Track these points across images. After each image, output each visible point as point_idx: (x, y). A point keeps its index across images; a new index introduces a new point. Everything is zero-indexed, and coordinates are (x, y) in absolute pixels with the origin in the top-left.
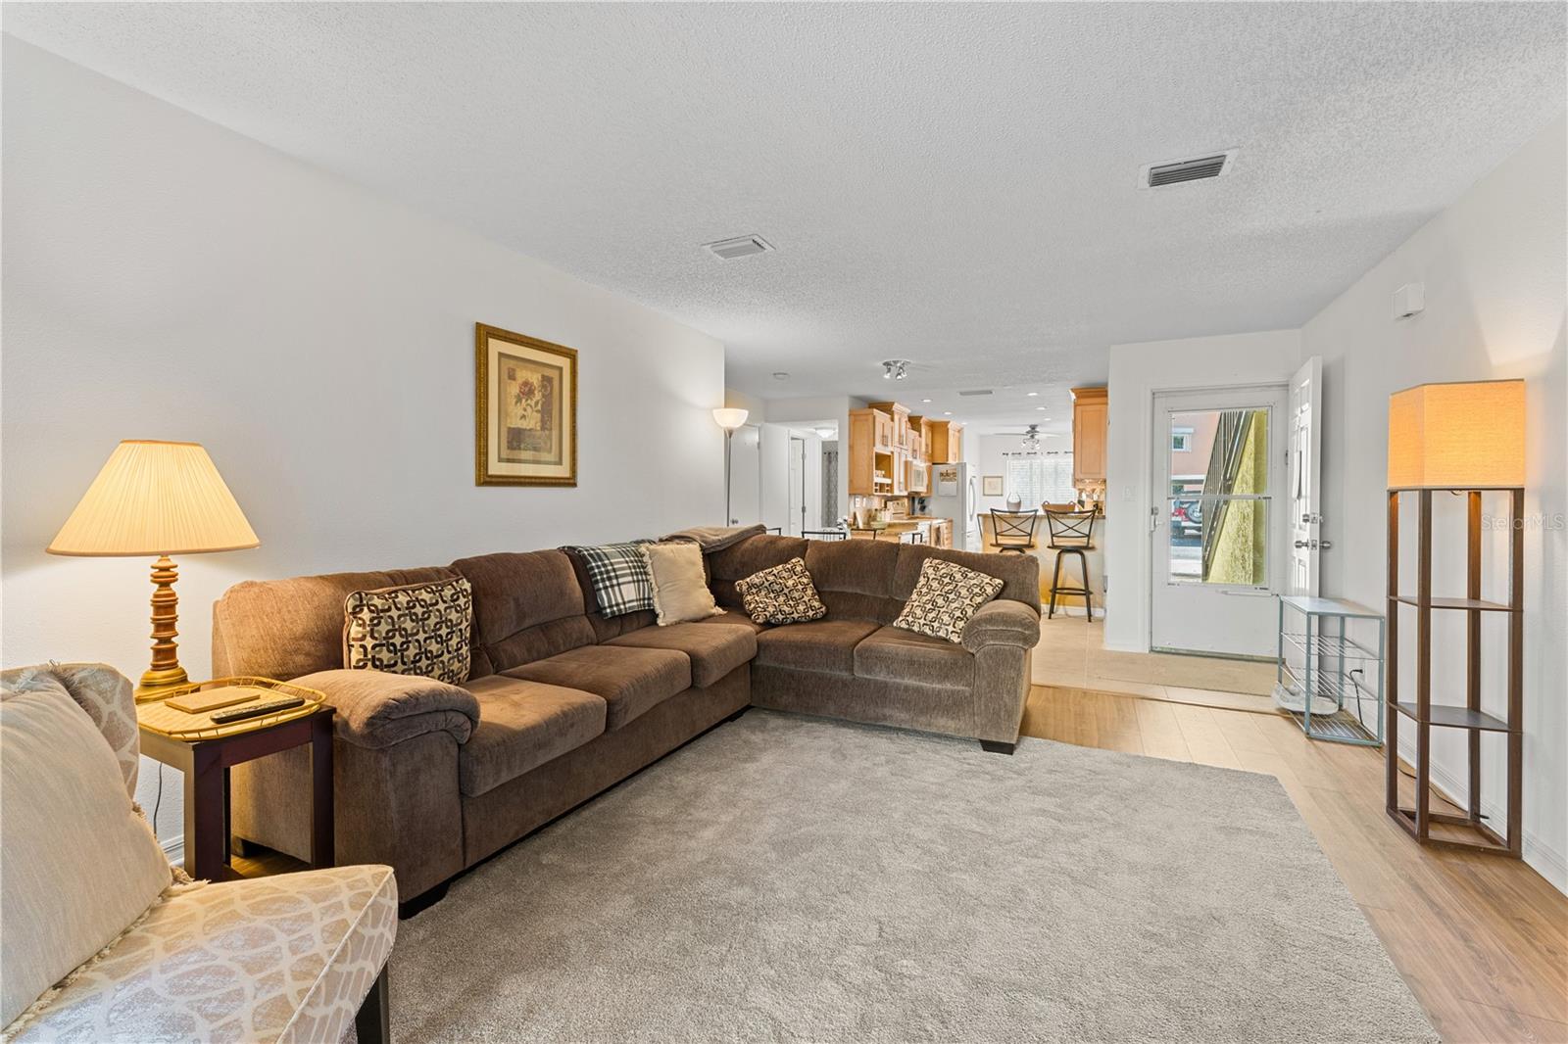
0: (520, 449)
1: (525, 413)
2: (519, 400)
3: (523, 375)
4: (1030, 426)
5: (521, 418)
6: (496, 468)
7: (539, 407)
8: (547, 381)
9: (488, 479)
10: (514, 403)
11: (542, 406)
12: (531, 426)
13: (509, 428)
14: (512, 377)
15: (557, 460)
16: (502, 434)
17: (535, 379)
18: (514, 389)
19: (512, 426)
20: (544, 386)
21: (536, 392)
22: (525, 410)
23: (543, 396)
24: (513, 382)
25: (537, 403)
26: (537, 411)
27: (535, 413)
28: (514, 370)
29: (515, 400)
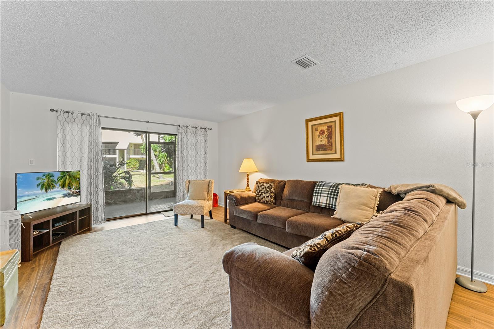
0: (320, 151)
1: (321, 140)
2: (319, 136)
3: (320, 129)
5: (320, 141)
6: (311, 157)
7: (327, 136)
8: (330, 127)
9: (309, 160)
10: (317, 137)
11: (328, 136)
12: (323, 143)
13: (316, 145)
14: (317, 130)
15: (335, 152)
16: (314, 147)
17: (325, 128)
18: (317, 133)
19: (317, 144)
20: (328, 130)
21: (325, 132)
22: (321, 139)
23: (328, 132)
24: (317, 132)
25: (326, 135)
26: (326, 138)
27: (325, 139)
28: (317, 128)
29: (318, 137)
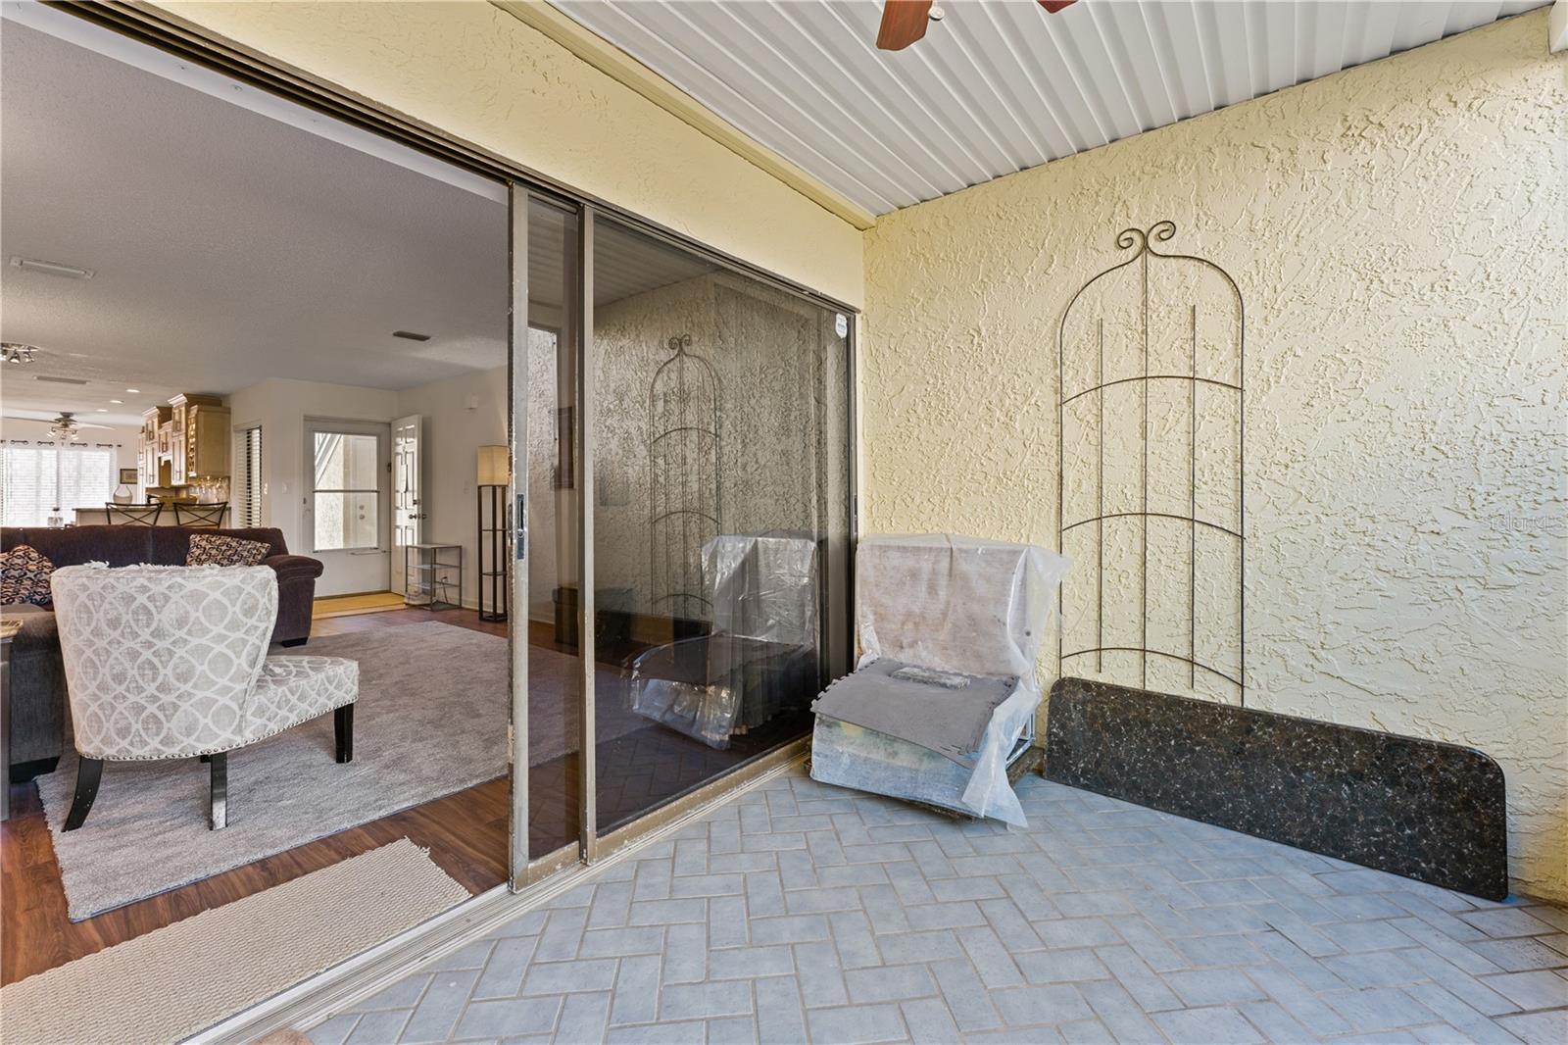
4: (62, 413)
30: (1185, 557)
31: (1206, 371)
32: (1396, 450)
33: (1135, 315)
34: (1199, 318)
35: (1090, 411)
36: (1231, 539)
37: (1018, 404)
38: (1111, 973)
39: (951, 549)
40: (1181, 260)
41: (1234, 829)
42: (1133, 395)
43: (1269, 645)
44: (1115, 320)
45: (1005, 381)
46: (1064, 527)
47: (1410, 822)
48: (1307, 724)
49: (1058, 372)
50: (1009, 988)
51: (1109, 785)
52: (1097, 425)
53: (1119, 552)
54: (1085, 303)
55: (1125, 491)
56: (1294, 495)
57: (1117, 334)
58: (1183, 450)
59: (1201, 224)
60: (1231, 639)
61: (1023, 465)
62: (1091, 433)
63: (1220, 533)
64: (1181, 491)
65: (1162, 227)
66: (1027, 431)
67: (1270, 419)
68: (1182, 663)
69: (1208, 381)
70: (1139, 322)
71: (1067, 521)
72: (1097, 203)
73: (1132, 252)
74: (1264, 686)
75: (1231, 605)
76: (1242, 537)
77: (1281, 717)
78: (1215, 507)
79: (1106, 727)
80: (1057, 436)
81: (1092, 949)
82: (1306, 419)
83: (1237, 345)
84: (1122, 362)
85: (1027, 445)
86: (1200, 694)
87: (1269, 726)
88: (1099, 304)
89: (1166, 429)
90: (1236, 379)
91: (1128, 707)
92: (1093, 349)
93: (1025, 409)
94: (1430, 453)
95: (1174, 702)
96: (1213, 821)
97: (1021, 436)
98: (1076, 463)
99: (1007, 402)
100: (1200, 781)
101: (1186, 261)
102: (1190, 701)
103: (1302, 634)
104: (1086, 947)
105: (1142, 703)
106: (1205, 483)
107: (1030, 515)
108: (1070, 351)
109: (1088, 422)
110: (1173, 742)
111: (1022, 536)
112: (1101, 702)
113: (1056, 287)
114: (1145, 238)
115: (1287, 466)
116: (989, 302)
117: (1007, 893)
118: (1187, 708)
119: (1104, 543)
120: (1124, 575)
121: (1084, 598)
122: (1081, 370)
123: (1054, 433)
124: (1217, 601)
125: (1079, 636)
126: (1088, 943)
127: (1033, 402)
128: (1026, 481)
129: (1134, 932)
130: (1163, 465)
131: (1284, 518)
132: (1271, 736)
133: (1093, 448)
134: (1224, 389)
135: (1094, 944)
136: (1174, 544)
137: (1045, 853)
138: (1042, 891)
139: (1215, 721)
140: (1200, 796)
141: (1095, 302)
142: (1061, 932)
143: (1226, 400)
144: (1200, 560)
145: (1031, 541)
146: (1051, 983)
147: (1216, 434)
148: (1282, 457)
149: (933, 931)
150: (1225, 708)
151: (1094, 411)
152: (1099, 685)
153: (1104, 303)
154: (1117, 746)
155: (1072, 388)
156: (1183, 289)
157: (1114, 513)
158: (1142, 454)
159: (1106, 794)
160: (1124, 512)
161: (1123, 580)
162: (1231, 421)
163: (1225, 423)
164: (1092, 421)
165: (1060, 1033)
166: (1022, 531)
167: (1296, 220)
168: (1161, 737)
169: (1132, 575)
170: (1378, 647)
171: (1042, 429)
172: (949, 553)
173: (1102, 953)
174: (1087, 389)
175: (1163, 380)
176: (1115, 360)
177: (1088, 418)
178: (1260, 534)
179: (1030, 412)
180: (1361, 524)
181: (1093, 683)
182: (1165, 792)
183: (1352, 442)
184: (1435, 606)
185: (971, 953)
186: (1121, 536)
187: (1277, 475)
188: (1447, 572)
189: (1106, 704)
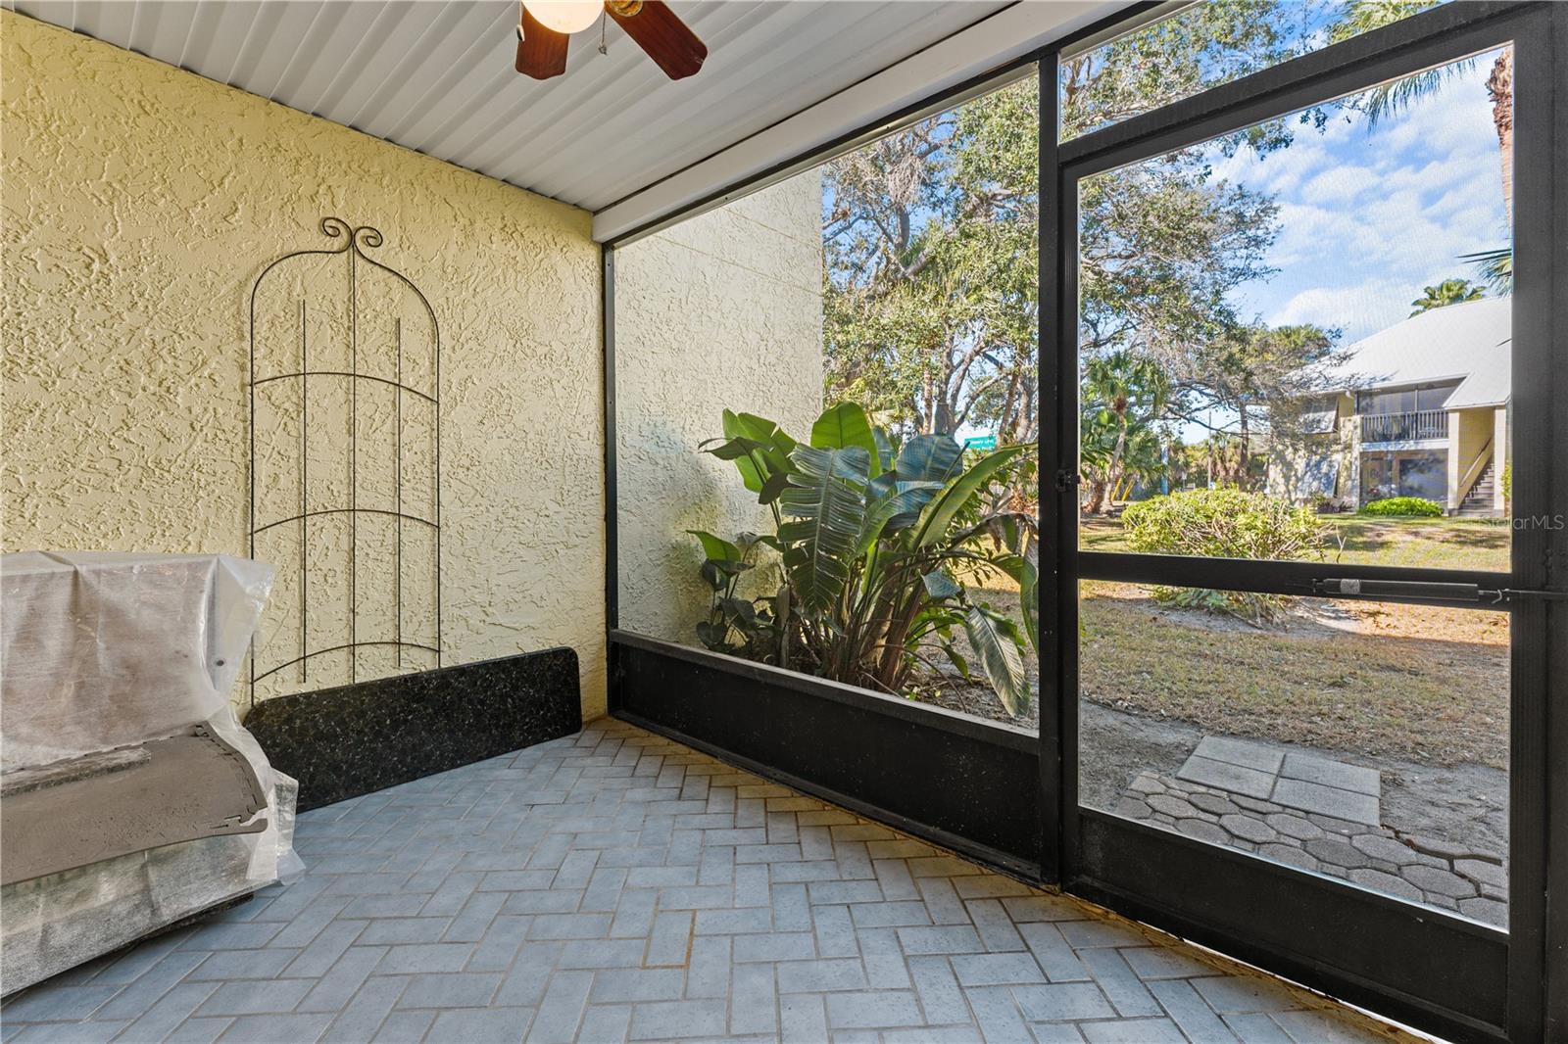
30: (391, 549)
31: (409, 381)
32: (528, 461)
33: (341, 309)
34: (403, 331)
35: (288, 398)
36: (428, 529)
37: (181, 372)
38: (505, 891)
39: (76, 573)
40: (386, 272)
41: (442, 770)
42: (339, 390)
43: (456, 611)
44: (318, 307)
45: (157, 338)
46: (255, 529)
47: (542, 707)
48: (485, 665)
49: (247, 346)
50: (472, 956)
51: (328, 793)
52: (298, 416)
53: (325, 551)
54: (282, 276)
55: (331, 487)
56: (473, 492)
57: (321, 323)
58: (388, 451)
59: (405, 246)
60: (428, 614)
61: (190, 453)
62: (290, 424)
63: (419, 524)
64: (387, 488)
65: (368, 232)
66: (197, 410)
67: (456, 430)
68: (388, 647)
69: (410, 390)
70: (345, 317)
71: (260, 521)
72: (296, 171)
73: (338, 243)
74: (453, 646)
75: (429, 585)
76: (438, 527)
77: (469, 666)
78: (416, 503)
79: (320, 736)
80: (245, 421)
81: (477, 891)
82: (480, 434)
83: (433, 364)
84: (327, 352)
85: (198, 428)
86: (406, 670)
87: (462, 675)
88: (299, 283)
89: (374, 428)
90: (432, 392)
91: (342, 706)
92: (292, 331)
93: (193, 381)
94: (545, 465)
95: (387, 684)
96: (426, 773)
97: (185, 414)
98: (270, 456)
99: (161, 367)
100: (414, 745)
101: (391, 274)
102: (400, 678)
103: (478, 598)
104: (472, 894)
105: (357, 696)
106: (408, 481)
107: (202, 517)
108: (262, 325)
109: (287, 410)
110: (388, 722)
111: (190, 544)
112: (312, 712)
113: (241, 243)
114: (352, 236)
115: (468, 469)
116: (123, 221)
117: (367, 919)
118: (399, 685)
119: (308, 543)
120: (331, 574)
121: (282, 606)
122: (277, 351)
123: (240, 417)
124: (418, 584)
125: (276, 650)
126: (469, 892)
127: (206, 374)
128: (195, 474)
129: (482, 863)
130: (370, 462)
131: (467, 509)
132: (463, 683)
133: (293, 441)
134: (423, 399)
135: (473, 888)
136: (381, 538)
137: (346, 874)
138: (389, 894)
139: (423, 687)
140: (413, 759)
141: (294, 279)
142: (444, 900)
143: (425, 409)
144: (406, 550)
145: (204, 549)
146: (489, 928)
147: (416, 436)
148: (466, 462)
149: (355, 994)
150: (430, 673)
151: (294, 399)
152: (308, 696)
153: (305, 284)
154: (333, 750)
155: (266, 370)
156: (388, 300)
157: (319, 510)
158: (349, 451)
159: (325, 804)
160: (330, 509)
161: (330, 580)
162: (428, 428)
163: (423, 429)
164: (291, 410)
165: (533, 941)
166: (189, 538)
167: (473, 277)
168: (377, 722)
169: (338, 572)
170: (518, 597)
171: (220, 411)
172: (69, 580)
173: (484, 887)
174: (285, 373)
175: (370, 381)
176: (319, 349)
177: (287, 405)
178: (450, 524)
179: (202, 386)
180: (512, 512)
181: (301, 695)
182: (384, 770)
183: (505, 452)
184: (546, 563)
185: (412, 970)
186: (326, 535)
187: (461, 476)
188: (552, 541)
189: (318, 712)
